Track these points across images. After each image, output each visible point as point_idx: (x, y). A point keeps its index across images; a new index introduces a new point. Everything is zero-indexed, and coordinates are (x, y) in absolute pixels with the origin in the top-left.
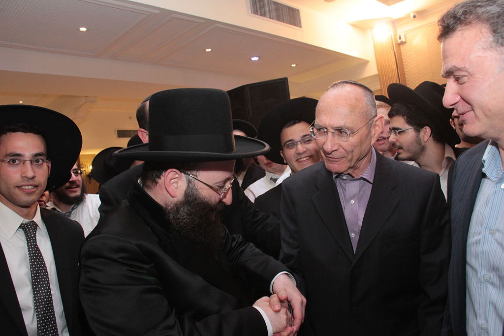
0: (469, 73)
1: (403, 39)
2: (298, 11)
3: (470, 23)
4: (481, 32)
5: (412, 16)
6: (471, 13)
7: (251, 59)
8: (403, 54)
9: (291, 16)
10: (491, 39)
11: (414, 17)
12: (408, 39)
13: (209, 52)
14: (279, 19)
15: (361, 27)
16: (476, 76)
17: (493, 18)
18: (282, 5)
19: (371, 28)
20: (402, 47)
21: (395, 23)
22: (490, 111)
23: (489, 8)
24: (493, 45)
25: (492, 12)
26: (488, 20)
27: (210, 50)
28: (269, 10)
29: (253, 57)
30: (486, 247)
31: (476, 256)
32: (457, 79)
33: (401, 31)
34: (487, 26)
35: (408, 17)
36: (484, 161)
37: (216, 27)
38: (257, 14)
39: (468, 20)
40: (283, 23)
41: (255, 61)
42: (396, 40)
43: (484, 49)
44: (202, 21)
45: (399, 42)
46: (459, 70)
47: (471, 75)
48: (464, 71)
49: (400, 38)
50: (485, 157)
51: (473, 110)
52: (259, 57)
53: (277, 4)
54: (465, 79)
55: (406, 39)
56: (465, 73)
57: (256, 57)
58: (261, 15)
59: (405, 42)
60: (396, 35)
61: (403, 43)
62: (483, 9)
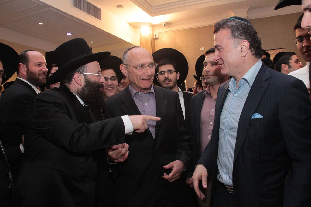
0: (222, 48)
1: (157, 37)
2: (100, 10)
3: (224, 28)
4: (228, 32)
5: (163, 25)
6: (225, 24)
7: (67, 34)
8: (156, 45)
9: (96, 12)
10: (231, 35)
11: (165, 25)
12: (159, 37)
13: (40, 25)
14: (88, 12)
15: (134, 26)
16: (225, 49)
17: (232, 27)
18: (91, 4)
19: (140, 28)
20: (156, 41)
21: (153, 26)
22: (230, 64)
23: (231, 23)
24: (232, 37)
25: (232, 25)
26: (230, 27)
27: (41, 24)
28: (84, 6)
29: (68, 33)
30: (228, 120)
31: (224, 124)
32: (219, 50)
33: (156, 32)
34: (230, 30)
35: (161, 25)
36: (230, 85)
37: (50, 10)
38: (76, 7)
39: (224, 27)
40: (90, 15)
41: (69, 35)
42: (153, 37)
43: (228, 38)
44: (42, 4)
45: (155, 38)
46: (219, 46)
47: (223, 49)
48: (221, 47)
49: (155, 36)
50: (230, 83)
51: (224, 63)
52: (72, 34)
53: (88, 3)
54: (221, 50)
55: (158, 36)
56: (221, 48)
57: (70, 33)
58: (78, 8)
59: (158, 39)
60: (154, 34)
61: (157, 39)
62: (229, 23)
